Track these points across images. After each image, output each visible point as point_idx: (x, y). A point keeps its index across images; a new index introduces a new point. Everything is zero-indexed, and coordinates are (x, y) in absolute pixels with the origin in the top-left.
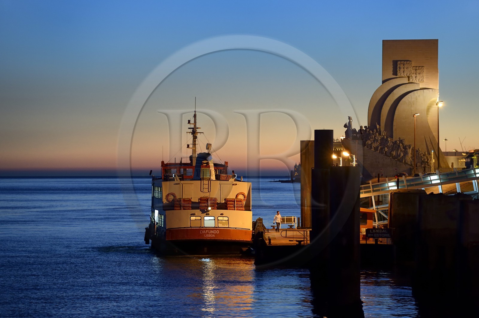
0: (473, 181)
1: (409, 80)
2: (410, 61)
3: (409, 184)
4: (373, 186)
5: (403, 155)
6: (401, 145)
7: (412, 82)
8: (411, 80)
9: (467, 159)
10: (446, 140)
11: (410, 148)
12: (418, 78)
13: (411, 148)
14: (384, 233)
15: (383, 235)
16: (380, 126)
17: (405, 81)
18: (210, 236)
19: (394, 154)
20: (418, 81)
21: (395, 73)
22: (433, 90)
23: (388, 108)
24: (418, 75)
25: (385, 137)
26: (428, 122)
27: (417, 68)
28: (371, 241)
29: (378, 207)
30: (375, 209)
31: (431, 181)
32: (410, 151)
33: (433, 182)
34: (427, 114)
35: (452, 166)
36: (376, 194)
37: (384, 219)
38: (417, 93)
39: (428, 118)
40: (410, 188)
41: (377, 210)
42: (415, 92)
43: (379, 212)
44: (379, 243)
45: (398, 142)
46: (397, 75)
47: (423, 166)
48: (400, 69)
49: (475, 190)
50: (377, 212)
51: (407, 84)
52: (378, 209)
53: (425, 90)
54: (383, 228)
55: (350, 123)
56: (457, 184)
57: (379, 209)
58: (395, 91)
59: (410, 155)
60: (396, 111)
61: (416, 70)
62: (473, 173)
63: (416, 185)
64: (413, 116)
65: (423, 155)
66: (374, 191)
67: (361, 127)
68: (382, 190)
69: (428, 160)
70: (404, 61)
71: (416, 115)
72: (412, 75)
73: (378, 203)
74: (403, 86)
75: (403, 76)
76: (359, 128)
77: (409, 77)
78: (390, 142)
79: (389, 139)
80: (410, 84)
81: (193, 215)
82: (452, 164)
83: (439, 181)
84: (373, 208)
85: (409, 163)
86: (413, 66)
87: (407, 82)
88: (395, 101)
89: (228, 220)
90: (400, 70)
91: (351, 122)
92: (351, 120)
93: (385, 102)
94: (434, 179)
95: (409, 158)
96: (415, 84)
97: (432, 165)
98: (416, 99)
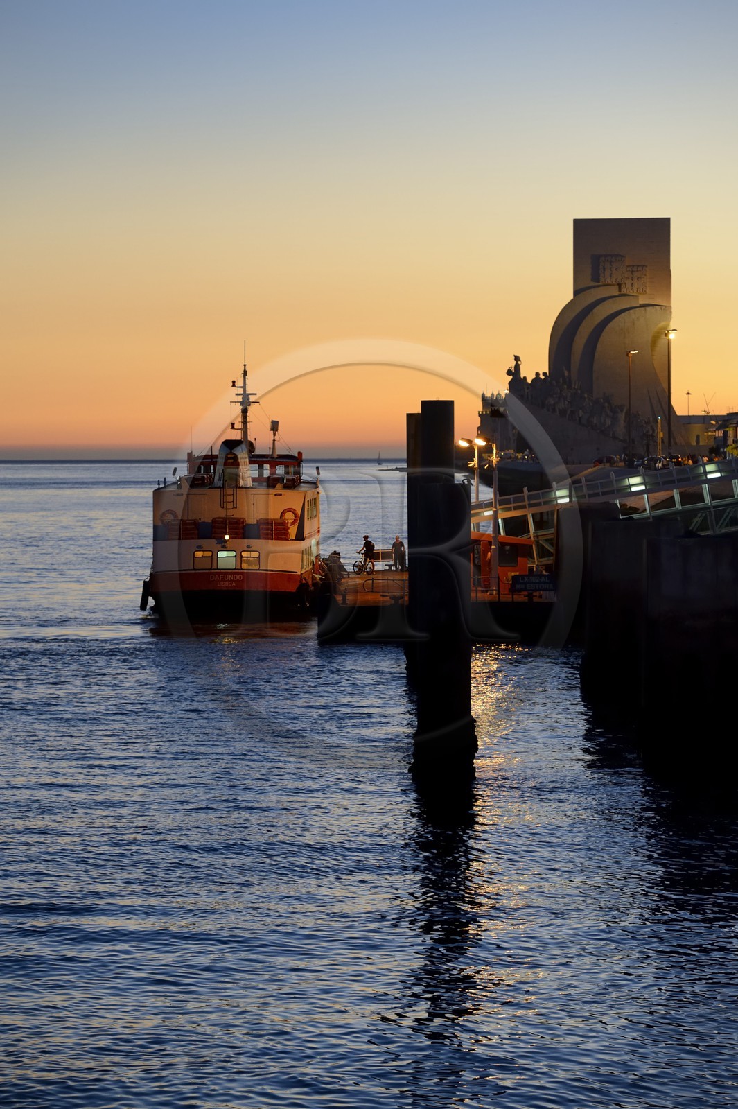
1: (620, 290)
2: (623, 256)
3: (591, 492)
5: (610, 423)
6: (607, 405)
7: (625, 292)
8: (624, 290)
9: (718, 431)
10: (688, 394)
11: (622, 411)
12: (636, 285)
13: (624, 412)
16: (569, 371)
17: (614, 291)
18: (227, 584)
19: (595, 422)
20: (635, 291)
21: (596, 277)
22: (664, 308)
23: (584, 341)
24: (635, 281)
25: (580, 392)
26: (654, 365)
27: (635, 269)
30: (532, 538)
31: (630, 486)
32: (622, 417)
33: (633, 489)
34: (653, 350)
37: (549, 554)
38: (635, 313)
39: (655, 358)
40: (593, 500)
42: (631, 311)
43: (540, 541)
45: (602, 400)
46: (599, 282)
48: (604, 270)
51: (617, 298)
53: (648, 309)
54: (544, 572)
55: (517, 367)
58: (595, 310)
59: (622, 424)
60: (598, 346)
61: (632, 271)
62: (702, 471)
64: (627, 355)
65: (646, 423)
67: (537, 374)
68: (545, 503)
69: (654, 431)
70: (612, 256)
71: (632, 352)
72: (626, 282)
74: (611, 300)
75: (610, 282)
76: (534, 376)
77: (619, 285)
78: (587, 400)
79: (586, 395)
80: (622, 298)
81: (200, 548)
84: (529, 536)
86: (627, 264)
87: (617, 293)
88: (595, 328)
89: (259, 556)
90: (604, 273)
91: (519, 365)
92: (519, 362)
93: (579, 330)
95: (621, 428)
96: (631, 297)
97: (659, 442)
98: (634, 325)
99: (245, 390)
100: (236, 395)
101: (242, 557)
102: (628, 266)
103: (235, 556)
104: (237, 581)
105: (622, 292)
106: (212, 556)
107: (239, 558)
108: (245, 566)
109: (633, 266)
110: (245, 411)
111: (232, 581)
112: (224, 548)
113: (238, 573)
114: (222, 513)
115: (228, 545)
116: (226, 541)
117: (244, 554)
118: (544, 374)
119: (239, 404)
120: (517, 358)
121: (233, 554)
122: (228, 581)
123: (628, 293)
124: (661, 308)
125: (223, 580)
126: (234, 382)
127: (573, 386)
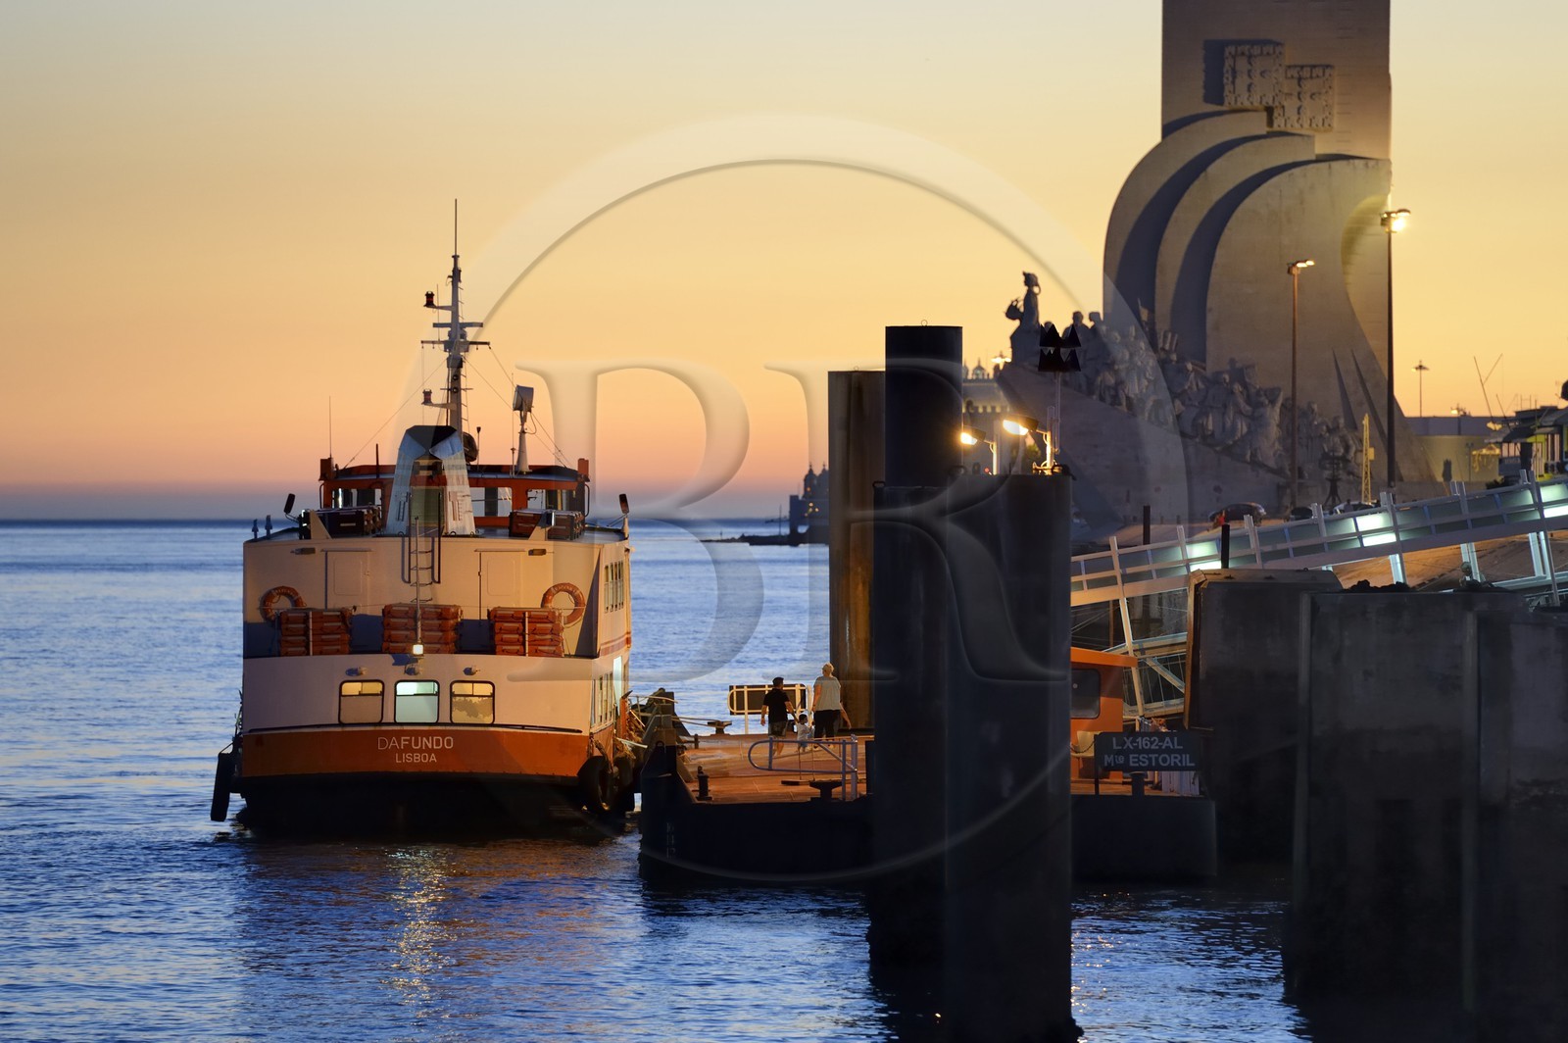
0: (1532, 537)
1: (1270, 123)
2: (1278, 44)
3: (1268, 548)
4: (1125, 560)
5: (1245, 430)
6: (1237, 388)
7: (1283, 128)
8: (1279, 124)
9: (1505, 446)
10: (1421, 367)
11: (1273, 402)
12: (1307, 114)
13: (1279, 404)
14: (1168, 751)
15: (1164, 760)
16: (1152, 311)
17: (1257, 124)
18: (417, 758)
19: (1210, 427)
20: (1306, 125)
21: (1214, 93)
22: (1371, 163)
23: (1186, 240)
24: (1307, 102)
25: (1174, 357)
26: (1347, 294)
27: (1306, 73)
28: (1115, 786)
29: (1146, 645)
30: (1131, 654)
31: (1360, 535)
32: (1274, 415)
33: (1368, 541)
34: (1346, 262)
35: (1447, 475)
36: (1139, 589)
37: (1170, 692)
38: (1305, 176)
39: (1350, 279)
40: (1273, 565)
41: (1139, 656)
42: (1296, 171)
43: (1150, 663)
44: (1148, 791)
45: (1227, 377)
46: (1221, 103)
47: (1327, 473)
48: (1234, 77)
49: (1539, 572)
50: (1141, 664)
51: (1262, 141)
52: (1142, 651)
53: (1336, 165)
54: (1164, 730)
55: (1031, 299)
56: (1464, 547)
57: (1148, 654)
58: (1212, 169)
59: (1274, 431)
60: (1219, 252)
61: (1300, 79)
62: (1531, 502)
63: (1299, 551)
64: (1289, 271)
65: (1329, 430)
66: (1128, 579)
67: (1077, 316)
68: (1161, 573)
69: (1347, 448)
70: (1253, 43)
71: (1300, 265)
72: (1285, 104)
73: (1143, 628)
74: (1249, 145)
75: (1247, 104)
76: (1069, 322)
77: (1269, 110)
78: (1192, 375)
79: (1190, 366)
80: (1275, 139)
81: (354, 675)
82: (1448, 465)
83: (1390, 538)
84: (1123, 650)
85: (1271, 463)
86: (1287, 62)
87: (1264, 130)
88: (1212, 211)
89: (493, 695)
90: (1233, 83)
91: (1035, 295)
92: (1036, 290)
93: (1175, 214)
94: (1373, 527)
95: (1270, 442)
96: (1296, 138)
97: (1364, 471)
98: (1302, 203)
99: (455, 315)
100: (436, 325)
101: (452, 695)
102: (1289, 67)
103: (438, 694)
104: (440, 753)
105: (1276, 128)
106: (382, 693)
107: (445, 695)
108: (460, 716)
109: (1302, 67)
110: (456, 365)
111: (430, 751)
112: (411, 675)
113: (443, 734)
114: (405, 595)
115: (420, 667)
116: (415, 659)
117: (457, 688)
118: (1093, 316)
119: (442, 346)
120: (1030, 280)
121: (430, 687)
122: (421, 751)
123: (1289, 129)
124: (1367, 165)
125: (408, 749)
126: (430, 297)
127: (1160, 345)
